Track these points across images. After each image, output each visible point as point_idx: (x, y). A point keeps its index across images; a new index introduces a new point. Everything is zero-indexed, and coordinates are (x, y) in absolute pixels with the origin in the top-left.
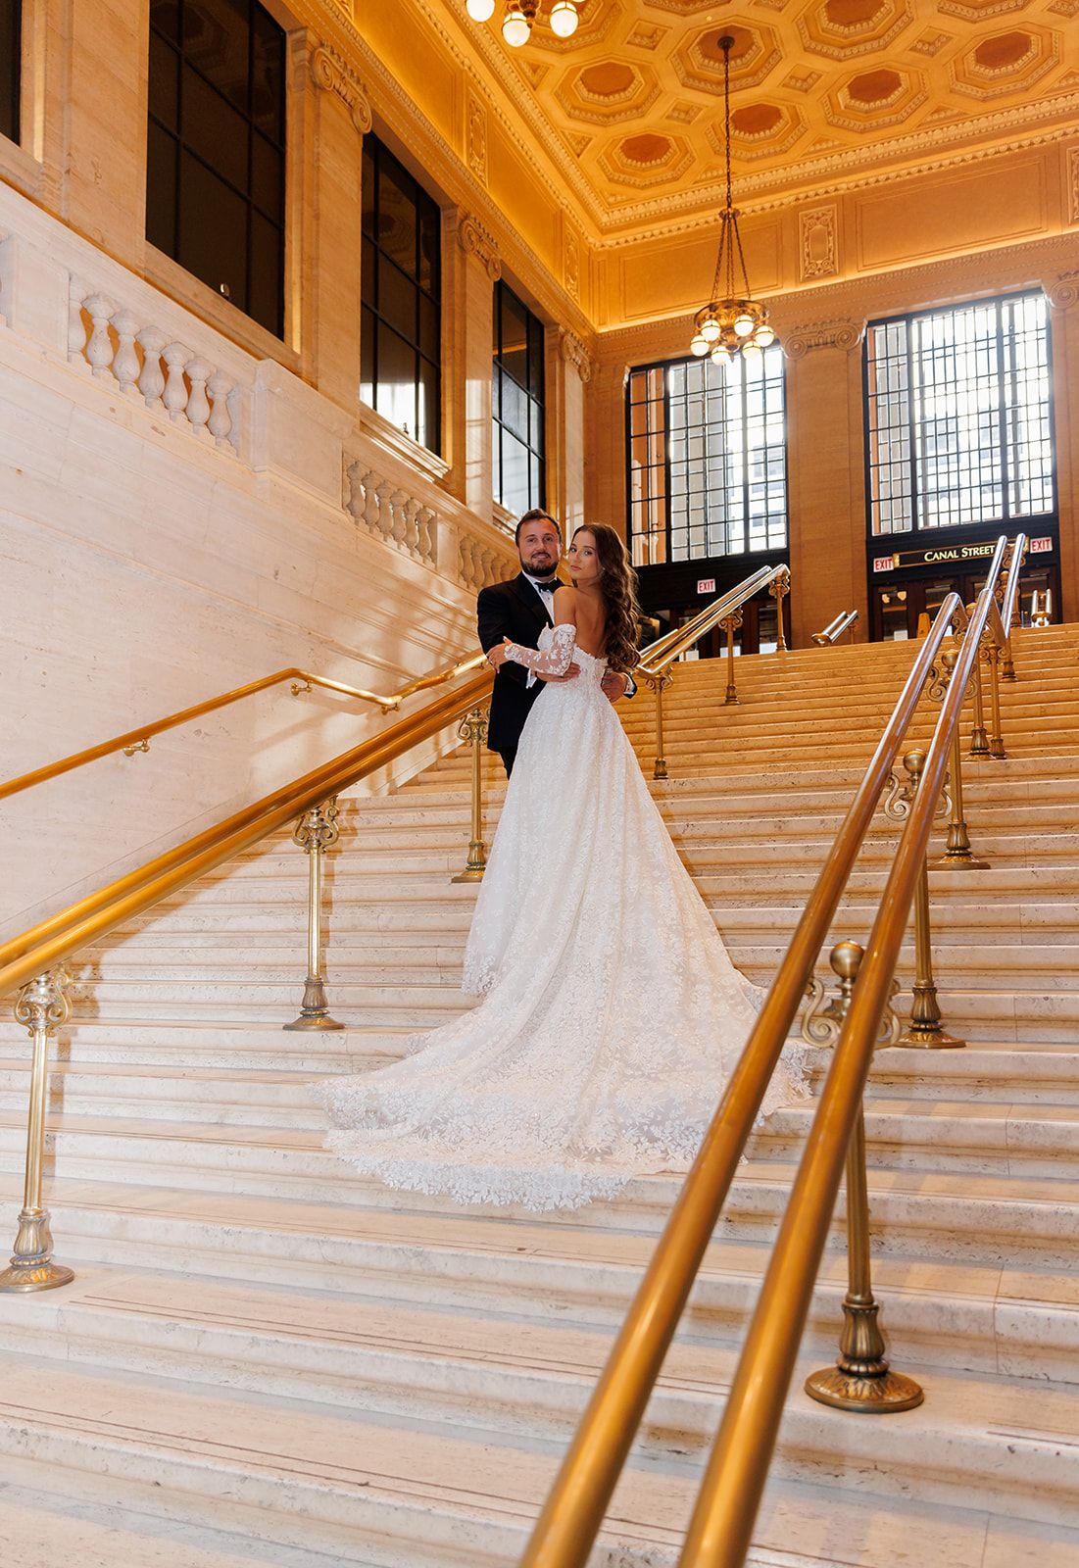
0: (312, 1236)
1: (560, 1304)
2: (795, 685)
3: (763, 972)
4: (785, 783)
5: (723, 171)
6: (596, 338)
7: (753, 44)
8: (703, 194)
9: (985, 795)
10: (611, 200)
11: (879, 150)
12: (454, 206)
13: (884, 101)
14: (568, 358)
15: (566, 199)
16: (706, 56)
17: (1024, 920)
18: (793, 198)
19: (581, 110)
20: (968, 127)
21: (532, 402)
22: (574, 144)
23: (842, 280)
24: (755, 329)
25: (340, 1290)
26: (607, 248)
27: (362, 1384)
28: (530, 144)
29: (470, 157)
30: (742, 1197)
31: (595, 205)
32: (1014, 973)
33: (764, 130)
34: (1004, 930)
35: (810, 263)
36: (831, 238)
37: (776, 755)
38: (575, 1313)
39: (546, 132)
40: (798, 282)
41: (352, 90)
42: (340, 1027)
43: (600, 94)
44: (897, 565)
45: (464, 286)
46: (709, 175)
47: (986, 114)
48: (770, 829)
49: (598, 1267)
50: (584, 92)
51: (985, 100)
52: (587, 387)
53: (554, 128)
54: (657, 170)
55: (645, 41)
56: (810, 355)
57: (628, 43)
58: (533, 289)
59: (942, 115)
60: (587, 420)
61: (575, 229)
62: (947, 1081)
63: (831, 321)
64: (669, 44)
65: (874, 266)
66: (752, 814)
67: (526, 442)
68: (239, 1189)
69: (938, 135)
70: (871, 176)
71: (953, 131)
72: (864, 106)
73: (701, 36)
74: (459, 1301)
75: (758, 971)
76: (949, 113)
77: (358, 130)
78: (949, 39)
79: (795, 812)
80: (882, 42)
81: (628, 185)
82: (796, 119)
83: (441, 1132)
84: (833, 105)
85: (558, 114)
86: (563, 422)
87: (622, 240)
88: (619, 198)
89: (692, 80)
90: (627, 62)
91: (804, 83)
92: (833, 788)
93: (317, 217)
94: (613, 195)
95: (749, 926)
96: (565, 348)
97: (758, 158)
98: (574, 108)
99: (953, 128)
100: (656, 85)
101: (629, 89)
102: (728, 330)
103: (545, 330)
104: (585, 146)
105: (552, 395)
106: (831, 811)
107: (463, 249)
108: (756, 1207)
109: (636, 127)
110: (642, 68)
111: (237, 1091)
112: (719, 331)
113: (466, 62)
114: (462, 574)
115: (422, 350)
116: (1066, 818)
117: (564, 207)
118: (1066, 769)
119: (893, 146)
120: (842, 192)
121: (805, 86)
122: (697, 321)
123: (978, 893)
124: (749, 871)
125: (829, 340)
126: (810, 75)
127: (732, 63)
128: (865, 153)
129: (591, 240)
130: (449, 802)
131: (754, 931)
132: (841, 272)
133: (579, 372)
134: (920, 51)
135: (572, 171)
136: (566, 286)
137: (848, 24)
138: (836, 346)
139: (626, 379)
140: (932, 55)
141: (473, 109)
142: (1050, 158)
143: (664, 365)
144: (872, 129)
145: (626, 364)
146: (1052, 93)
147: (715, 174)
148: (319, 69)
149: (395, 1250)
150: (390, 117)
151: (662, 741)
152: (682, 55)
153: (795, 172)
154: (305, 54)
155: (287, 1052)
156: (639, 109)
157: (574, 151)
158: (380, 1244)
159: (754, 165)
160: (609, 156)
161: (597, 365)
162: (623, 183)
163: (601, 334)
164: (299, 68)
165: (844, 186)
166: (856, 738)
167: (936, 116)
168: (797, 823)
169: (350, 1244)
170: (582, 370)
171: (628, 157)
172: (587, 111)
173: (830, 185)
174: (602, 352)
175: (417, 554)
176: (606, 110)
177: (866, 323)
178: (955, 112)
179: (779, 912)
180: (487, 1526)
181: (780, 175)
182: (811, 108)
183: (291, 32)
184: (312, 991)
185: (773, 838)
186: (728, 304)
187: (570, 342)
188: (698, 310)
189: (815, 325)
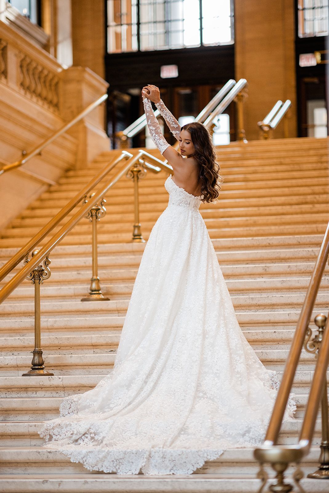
3: (267, 343)
4: (265, 243)
44: (319, 61)
48: (260, 271)
66: (247, 262)
75: (265, 343)
79: (272, 261)
95: (257, 322)
114: (22, 85)
124: (251, 294)
131: (259, 325)
179: (273, 314)
184: (37, 356)
185: (262, 276)
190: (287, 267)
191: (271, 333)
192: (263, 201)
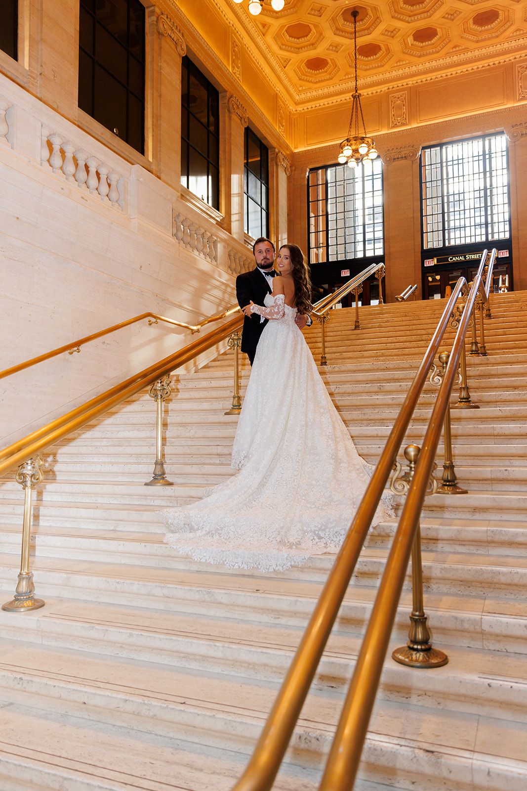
0: (158, 584)
1: (275, 616)
2: (388, 320)
3: (373, 457)
4: (383, 367)
5: (353, 75)
6: (293, 155)
7: (367, 14)
8: (344, 86)
9: (477, 373)
10: (300, 89)
11: (427, 65)
12: (225, 91)
13: (430, 42)
14: (280, 164)
15: (279, 88)
16: (345, 20)
17: (496, 432)
18: (387, 88)
19: (286, 45)
20: (469, 55)
21: (263, 185)
22: (282, 62)
23: (410, 127)
24: (368, 151)
25: (171, 610)
26: (298, 111)
27: (182, 655)
28: (262, 62)
29: (233, 67)
30: (362, 566)
31: (292, 91)
32: (491, 458)
33: (373, 55)
34: (486, 437)
35: (394, 119)
36: (404, 107)
37: (378, 354)
38: (283, 621)
39: (269, 56)
40: (389, 128)
41: (176, 36)
42: (171, 484)
43: (295, 38)
44: (436, 263)
45: (230, 129)
46: (347, 77)
47: (478, 49)
48: (376, 389)
49: (294, 599)
50: (288, 37)
51: (477, 42)
52: (289, 178)
53: (273, 54)
54: (322, 74)
55: (317, 13)
56: (394, 163)
57: (309, 14)
58: (263, 131)
59: (457, 49)
60: (289, 194)
61: (283, 102)
62: (459, 509)
63: (404, 147)
64: (328, 14)
65: (425, 120)
66: (367, 382)
67: (260, 204)
69: (455, 58)
70: (424, 77)
71: (462, 57)
72: (420, 44)
73: (343, 10)
74: (228, 615)
75: (370, 457)
76: (460, 48)
77: (180, 55)
78: (461, 12)
79: (388, 381)
80: (429, 14)
81: (308, 81)
82: (388, 50)
83: (220, 534)
84: (405, 43)
85: (275, 48)
86: (277, 194)
87: (305, 108)
88: (304, 88)
89: (338, 31)
90: (307, 23)
91: (391, 33)
92: (405, 370)
93: (160, 96)
94: (301, 86)
95: (366, 435)
96: (278, 160)
97: (370, 69)
98: (283, 45)
99: (462, 55)
100: (321, 34)
101: (309, 36)
102: (356, 151)
103: (269, 151)
104: (288, 63)
105: (272, 182)
106: (404, 380)
107: (229, 112)
108: (369, 570)
109: (312, 54)
110: (315, 26)
111: (123, 515)
112: (351, 151)
113: (231, 22)
114: (229, 267)
115: (211, 160)
116: (515, 384)
117: (278, 92)
118: (515, 361)
119: (434, 63)
120: (410, 85)
121: (392, 35)
122: (341, 147)
123: (474, 420)
124: (365, 409)
125: (404, 156)
126: (395, 30)
127: (358, 24)
128: (421, 67)
129: (291, 108)
130: (224, 376)
131: (368, 438)
132: (409, 123)
133: (285, 171)
134: (447, 18)
135: (282, 75)
136: (279, 130)
137: (412, 5)
138: (407, 159)
139: (307, 174)
140: (453, 20)
141: (235, 45)
142: (508, 70)
143: (325, 167)
144: (424, 55)
145: (307, 167)
146: (509, 39)
147: (350, 76)
148: (161, 26)
149: (198, 591)
150: (195, 49)
151: (324, 347)
152: (334, 20)
153: (388, 75)
154: (154, 18)
155: (146, 496)
156: (313, 45)
157: (282, 65)
158: (190, 588)
159: (368, 73)
160: (299, 68)
161: (294, 168)
162: (306, 81)
163: (295, 153)
164: (151, 25)
165: (411, 82)
166: (416, 346)
167: (454, 50)
168: (388, 386)
169: (176, 588)
170: (287, 169)
171: (308, 68)
172: (289, 46)
173: (404, 82)
174: (295, 161)
175: (208, 258)
176: (298, 46)
177: (421, 148)
178: (463, 47)
179: (380, 429)
180: (241, 723)
181: (381, 77)
182: (395, 45)
183: (148, 7)
184: (159, 467)
185: (377, 394)
186: (356, 139)
187: (281, 157)
188: (341, 141)
189: (397, 148)
191: (376, 448)
192: (390, 340)
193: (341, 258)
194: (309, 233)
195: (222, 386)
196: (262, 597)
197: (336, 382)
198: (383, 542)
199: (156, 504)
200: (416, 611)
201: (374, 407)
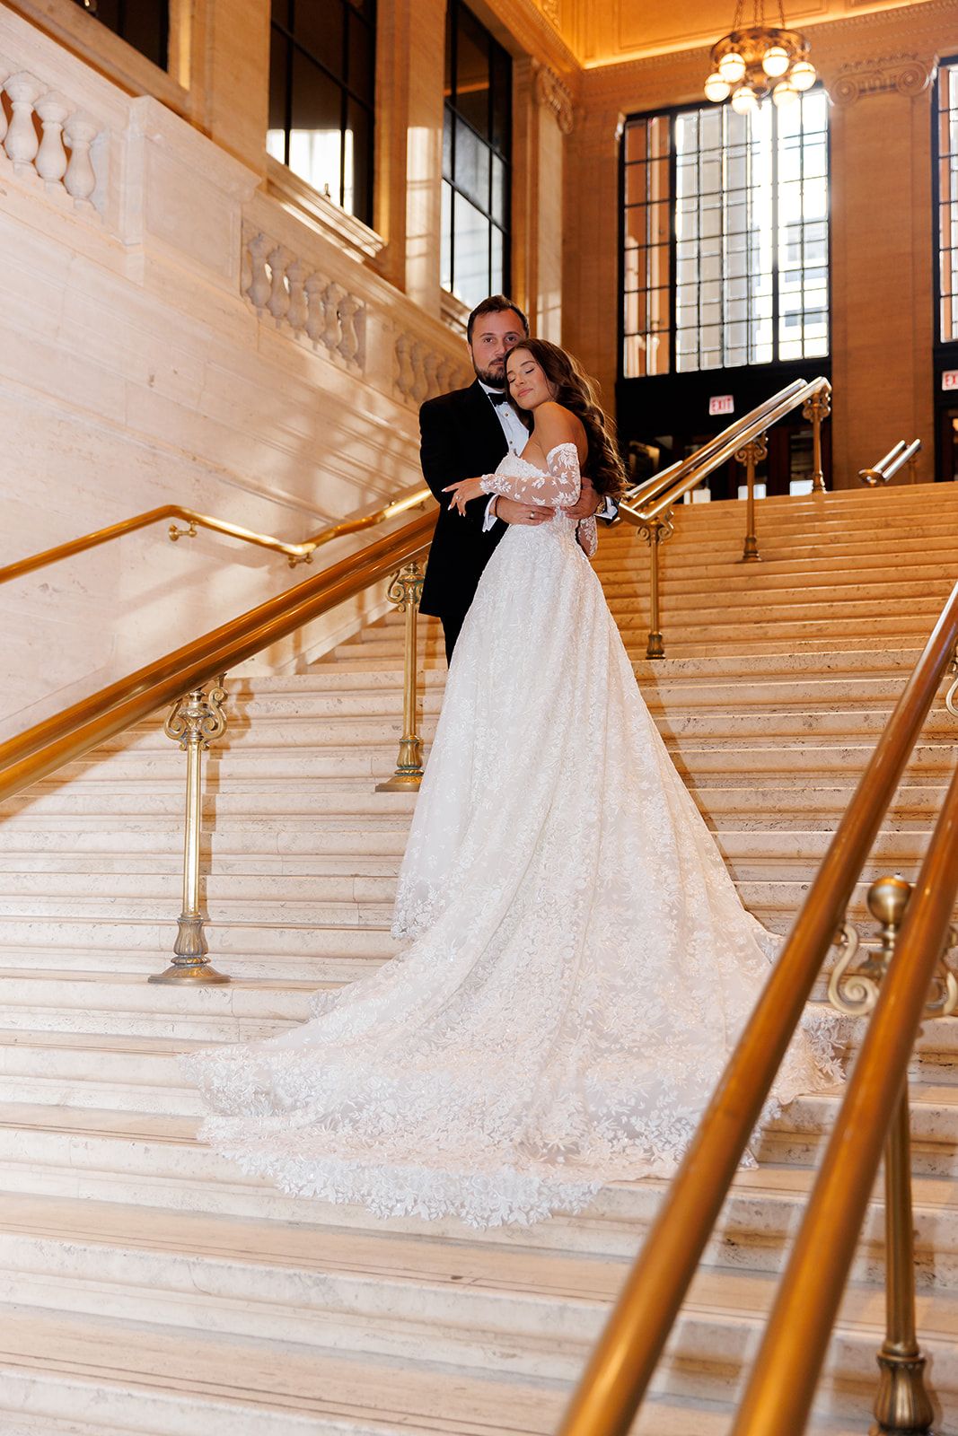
0: (179, 1257)
1: (505, 1351)
2: (836, 537)
4: (818, 666)
6: (581, 75)
14: (543, 100)
21: (495, 159)
24: (790, 67)
25: (214, 1329)
30: (749, 1213)
37: (808, 629)
38: (525, 1363)
42: (222, 980)
48: (797, 726)
49: (555, 1302)
52: (568, 141)
56: (860, 103)
60: (567, 183)
63: (891, 58)
66: (774, 707)
67: (486, 209)
68: (84, 1194)
74: (373, 1345)
75: (777, 914)
79: (832, 705)
83: (354, 1122)
86: (535, 184)
92: (882, 673)
95: (767, 854)
96: (539, 90)
102: (755, 67)
103: (515, 64)
105: (522, 150)
106: (879, 704)
108: (767, 1226)
111: (84, 1063)
112: (742, 68)
115: (351, 86)
122: (715, 54)
124: (769, 783)
125: (888, 82)
130: (375, 685)
131: (773, 862)
133: (558, 121)
138: (897, 91)
139: (620, 129)
143: (670, 112)
145: (619, 110)
149: (290, 1276)
151: (658, 609)
155: (153, 1012)
158: (268, 1269)
161: (582, 112)
163: (587, 70)
166: (913, 608)
168: (832, 719)
169: (230, 1267)
170: (562, 117)
174: (587, 94)
175: (338, 356)
177: (937, 59)
179: (807, 836)
184: (189, 931)
185: (801, 739)
186: (756, 34)
187: (546, 80)
188: (713, 40)
189: (870, 62)
190: (863, 718)
191: (795, 888)
192: (842, 591)
193: (709, 363)
194: (621, 292)
195: (371, 712)
196: (467, 1297)
197: (689, 706)
198: (807, 1150)
199: (179, 1036)
200: (896, 1341)
201: (792, 775)
